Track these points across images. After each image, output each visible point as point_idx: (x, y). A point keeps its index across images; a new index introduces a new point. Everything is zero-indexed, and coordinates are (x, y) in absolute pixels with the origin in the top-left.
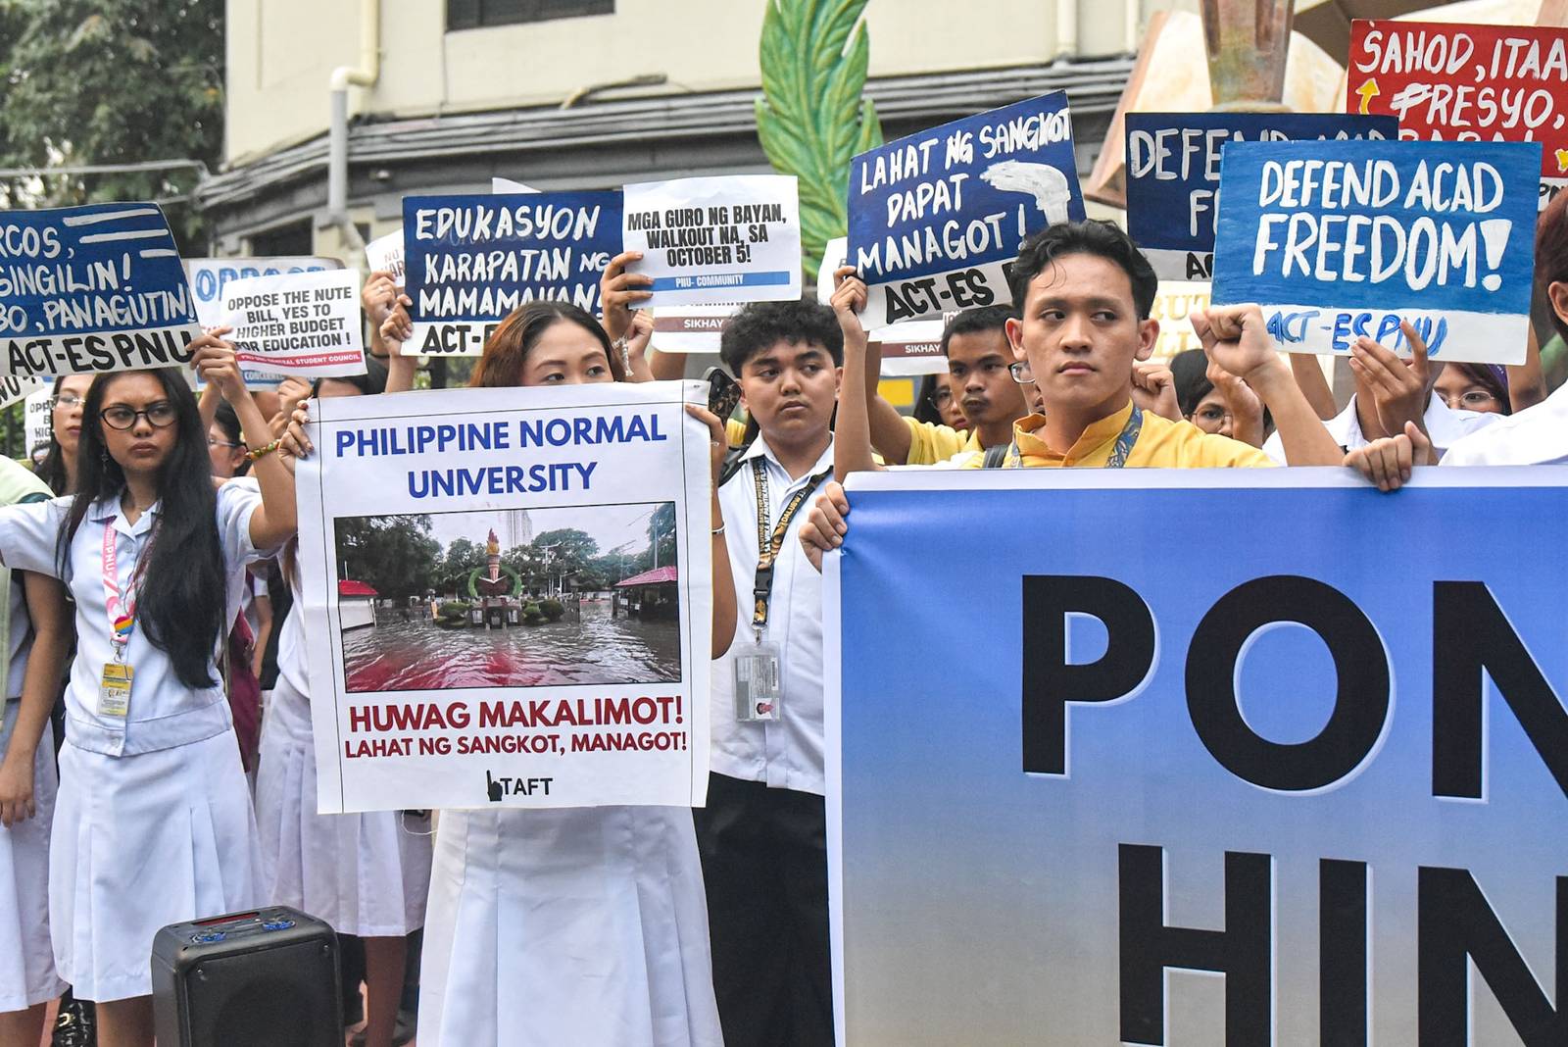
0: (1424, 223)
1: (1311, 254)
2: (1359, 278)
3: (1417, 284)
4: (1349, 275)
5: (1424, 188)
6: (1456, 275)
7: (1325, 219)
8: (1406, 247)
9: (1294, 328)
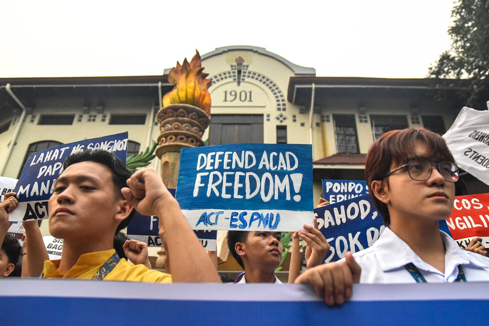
0: (267, 175)
1: (219, 187)
2: (241, 197)
3: (266, 199)
4: (236, 196)
5: (266, 161)
6: (282, 195)
7: (225, 174)
8: (261, 184)
9: (212, 219)
